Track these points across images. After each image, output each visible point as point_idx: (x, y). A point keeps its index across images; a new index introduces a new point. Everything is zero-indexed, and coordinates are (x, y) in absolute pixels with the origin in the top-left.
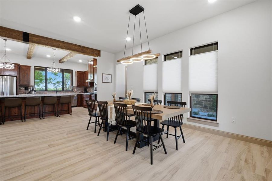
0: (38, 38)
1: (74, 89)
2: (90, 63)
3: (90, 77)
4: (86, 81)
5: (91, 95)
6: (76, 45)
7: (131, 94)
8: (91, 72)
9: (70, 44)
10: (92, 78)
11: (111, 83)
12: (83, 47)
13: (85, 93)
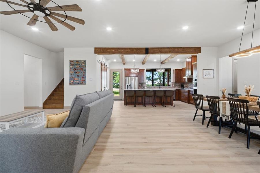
0: (153, 50)
1: (173, 85)
2: (187, 60)
3: (188, 73)
4: (184, 78)
5: (189, 91)
6: (178, 48)
7: (250, 90)
8: (189, 69)
9: (173, 48)
10: (190, 74)
11: (214, 78)
12: (184, 48)
13: (181, 88)
